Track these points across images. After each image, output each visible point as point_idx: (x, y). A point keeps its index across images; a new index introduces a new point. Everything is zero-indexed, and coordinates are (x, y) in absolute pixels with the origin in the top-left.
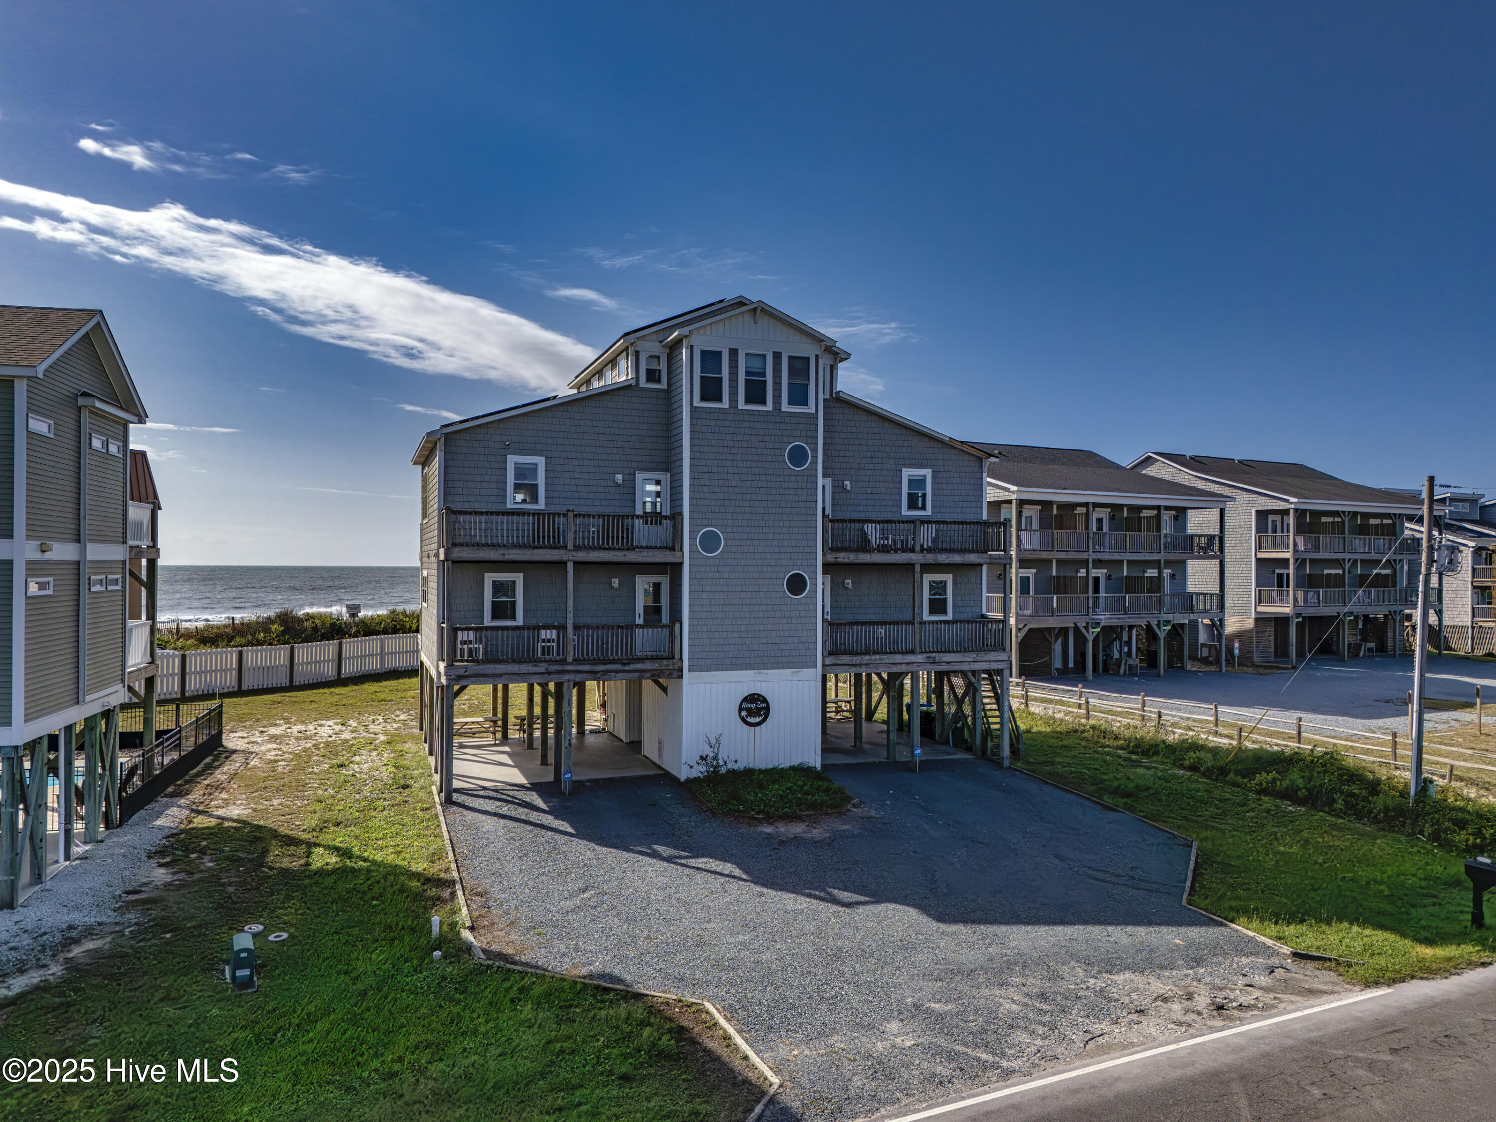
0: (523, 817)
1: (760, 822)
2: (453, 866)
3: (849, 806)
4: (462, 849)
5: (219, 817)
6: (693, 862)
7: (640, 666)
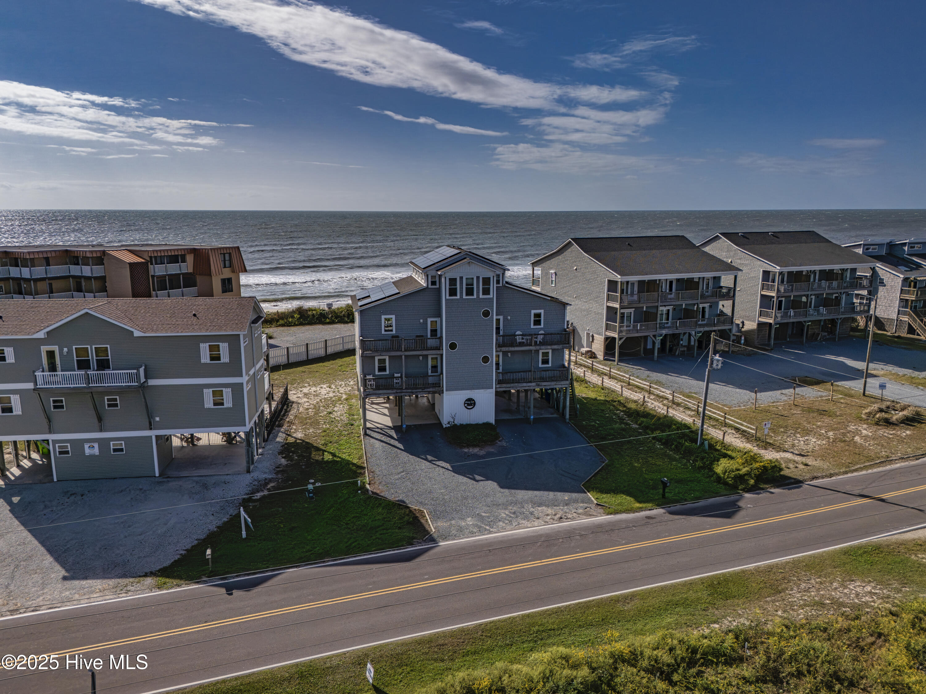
0: (388, 442)
1: (465, 447)
2: (365, 462)
3: (497, 441)
4: (368, 455)
5: (295, 438)
6: (438, 463)
7: (428, 390)
